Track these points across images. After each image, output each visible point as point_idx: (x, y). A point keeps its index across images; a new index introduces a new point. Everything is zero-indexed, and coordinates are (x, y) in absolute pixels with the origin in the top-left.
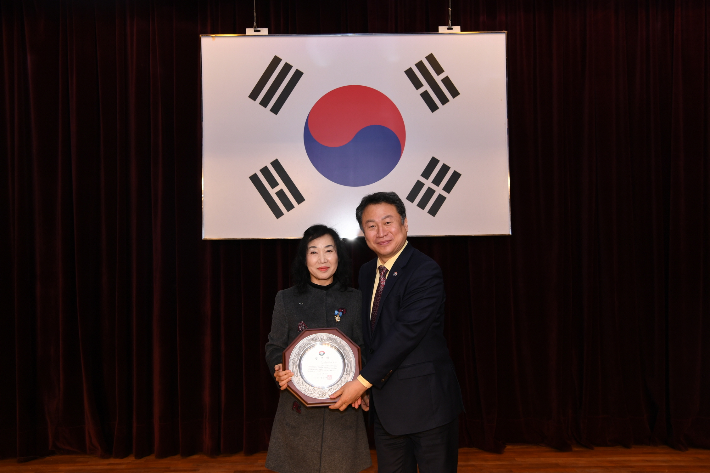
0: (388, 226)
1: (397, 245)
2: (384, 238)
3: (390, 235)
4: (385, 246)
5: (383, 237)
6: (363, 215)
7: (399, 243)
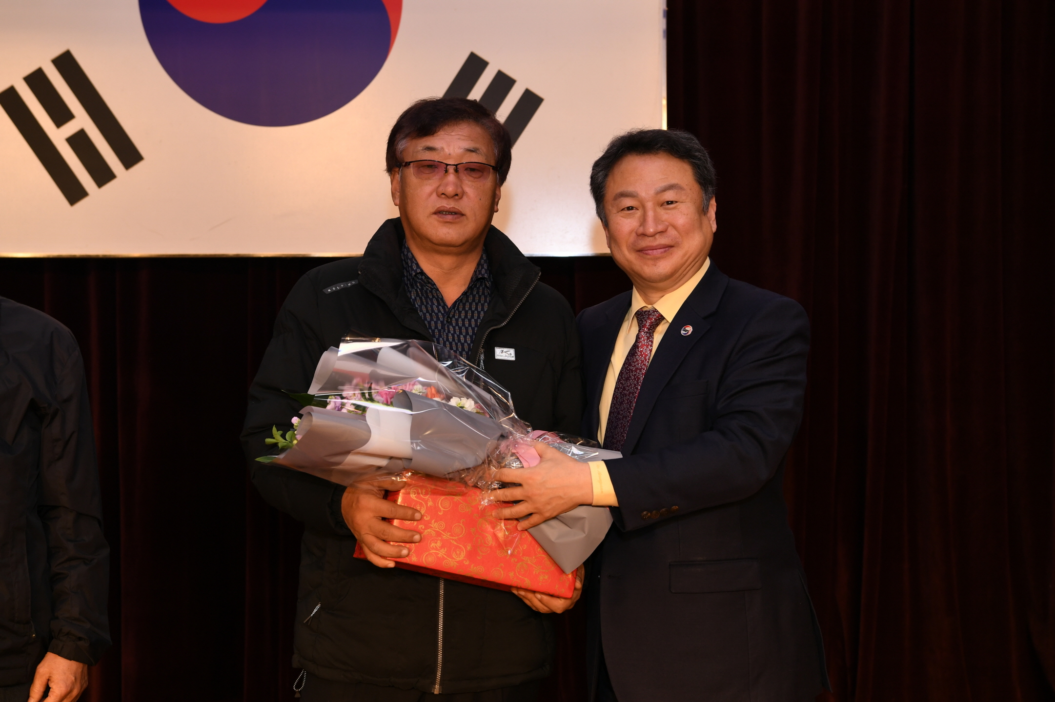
0: (669, 211)
1: (687, 260)
2: (655, 238)
3: (672, 232)
4: (656, 259)
5: (653, 235)
6: (610, 179)
7: (691, 255)
